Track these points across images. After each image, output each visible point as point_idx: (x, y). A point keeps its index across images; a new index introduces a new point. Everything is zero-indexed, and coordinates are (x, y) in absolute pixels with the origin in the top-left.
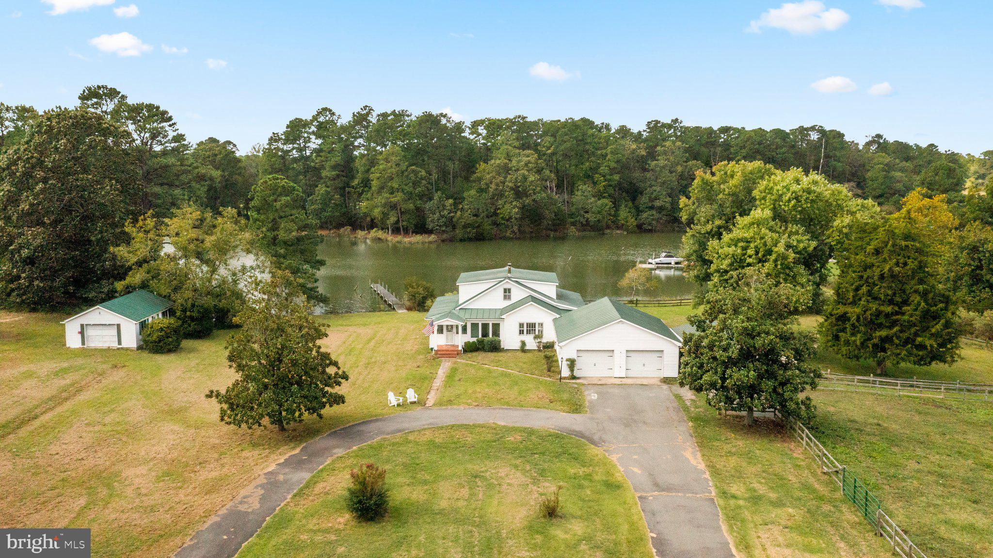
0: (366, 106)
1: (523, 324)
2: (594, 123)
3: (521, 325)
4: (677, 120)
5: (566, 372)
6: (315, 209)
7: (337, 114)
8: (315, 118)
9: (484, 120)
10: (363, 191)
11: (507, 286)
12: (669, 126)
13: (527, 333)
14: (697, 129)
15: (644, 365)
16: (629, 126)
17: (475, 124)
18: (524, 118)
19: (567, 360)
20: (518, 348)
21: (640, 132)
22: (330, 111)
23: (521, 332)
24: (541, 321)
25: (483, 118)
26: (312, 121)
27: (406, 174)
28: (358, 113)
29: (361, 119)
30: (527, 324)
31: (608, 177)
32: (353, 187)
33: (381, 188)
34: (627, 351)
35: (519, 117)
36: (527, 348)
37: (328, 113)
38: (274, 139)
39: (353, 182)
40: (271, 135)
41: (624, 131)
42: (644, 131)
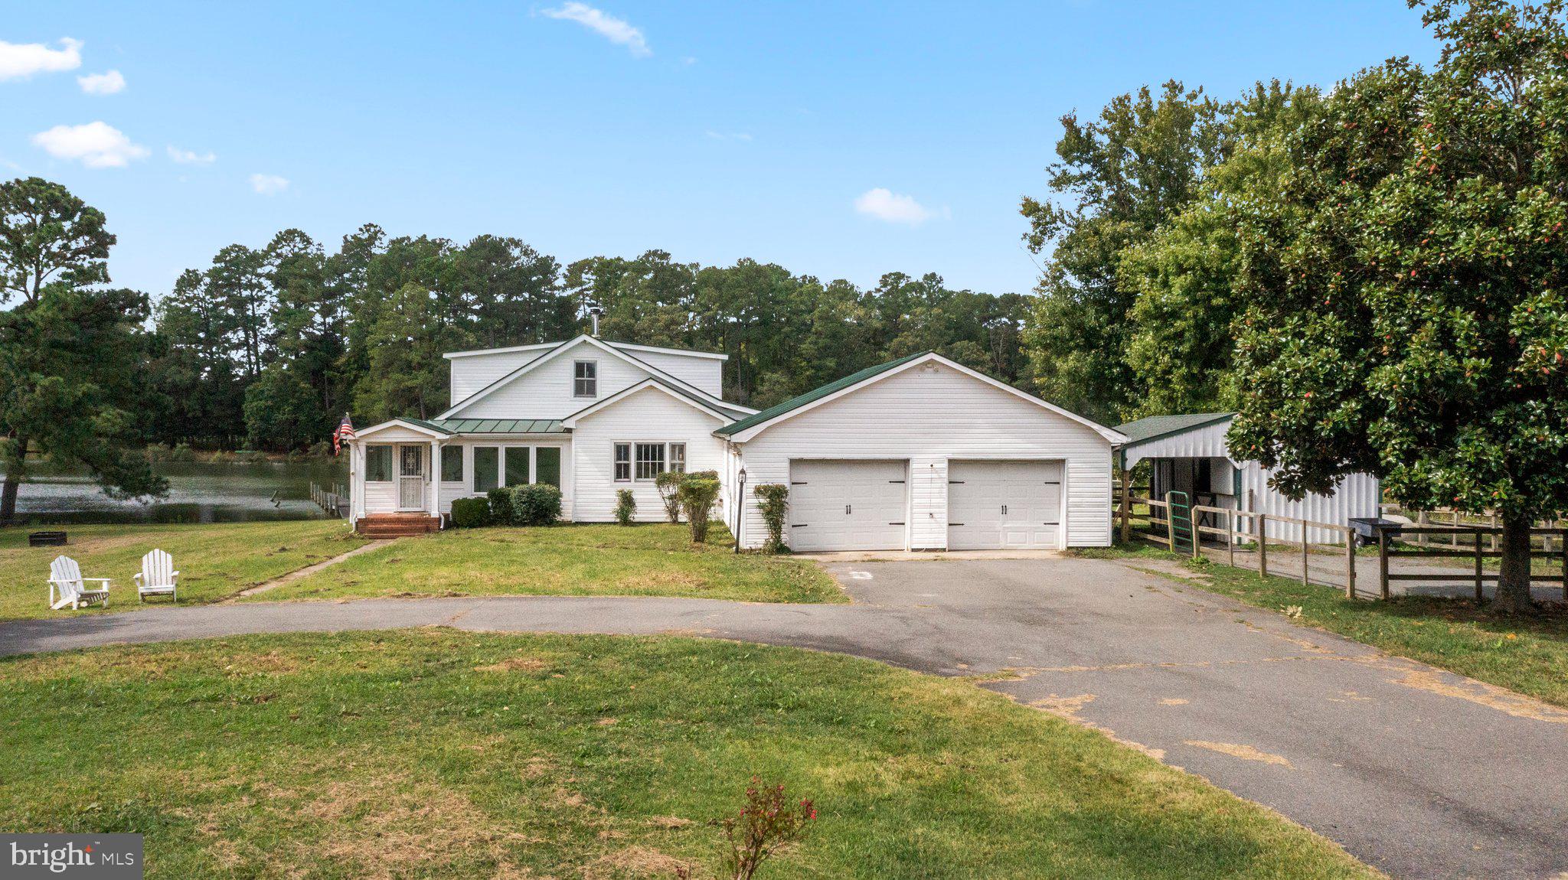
0: (371, 225)
1: (627, 448)
2: (788, 274)
3: (622, 451)
4: (933, 275)
5: (754, 534)
6: (259, 409)
7: (315, 241)
8: (272, 247)
9: (593, 261)
10: (356, 377)
11: (585, 356)
12: (919, 287)
13: (639, 475)
14: (965, 295)
15: (1004, 510)
16: (851, 281)
17: (577, 269)
18: (666, 256)
19: (758, 491)
20: (612, 518)
21: (870, 293)
22: (302, 235)
23: (622, 472)
24: (678, 439)
25: (591, 257)
26: (266, 254)
27: (437, 338)
28: (354, 237)
29: (358, 248)
30: (639, 447)
31: (815, 362)
32: (337, 369)
33: (388, 366)
34: (953, 463)
35: (655, 253)
36: (638, 516)
37: (298, 239)
38: (189, 280)
39: (337, 360)
40: (182, 272)
41: (842, 291)
42: (878, 290)
